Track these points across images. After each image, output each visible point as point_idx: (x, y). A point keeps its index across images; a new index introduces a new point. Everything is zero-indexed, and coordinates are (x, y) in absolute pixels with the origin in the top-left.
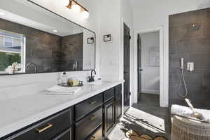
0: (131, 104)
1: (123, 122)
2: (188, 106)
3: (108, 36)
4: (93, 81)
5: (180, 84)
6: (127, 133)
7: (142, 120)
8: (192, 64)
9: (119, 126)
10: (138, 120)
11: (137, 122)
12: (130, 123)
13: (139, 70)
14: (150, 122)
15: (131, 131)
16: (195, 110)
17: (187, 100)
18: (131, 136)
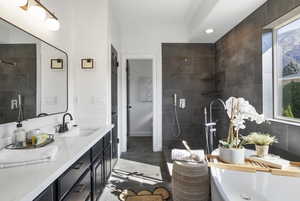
0: (119, 155)
1: (113, 182)
2: (185, 149)
3: (89, 61)
4: (67, 130)
5: (174, 124)
6: (121, 196)
7: (135, 173)
8: (184, 100)
9: (108, 190)
10: (131, 174)
11: (131, 177)
12: (122, 181)
13: (128, 107)
14: (145, 174)
15: (126, 192)
16: (193, 152)
17: (184, 142)
18: (126, 197)
